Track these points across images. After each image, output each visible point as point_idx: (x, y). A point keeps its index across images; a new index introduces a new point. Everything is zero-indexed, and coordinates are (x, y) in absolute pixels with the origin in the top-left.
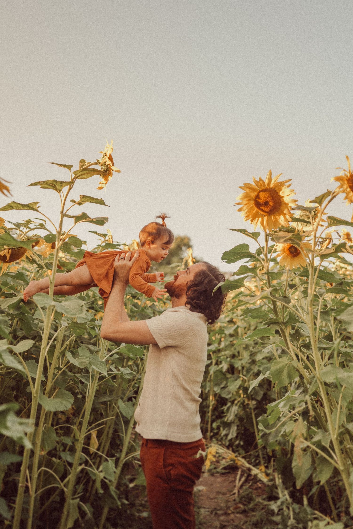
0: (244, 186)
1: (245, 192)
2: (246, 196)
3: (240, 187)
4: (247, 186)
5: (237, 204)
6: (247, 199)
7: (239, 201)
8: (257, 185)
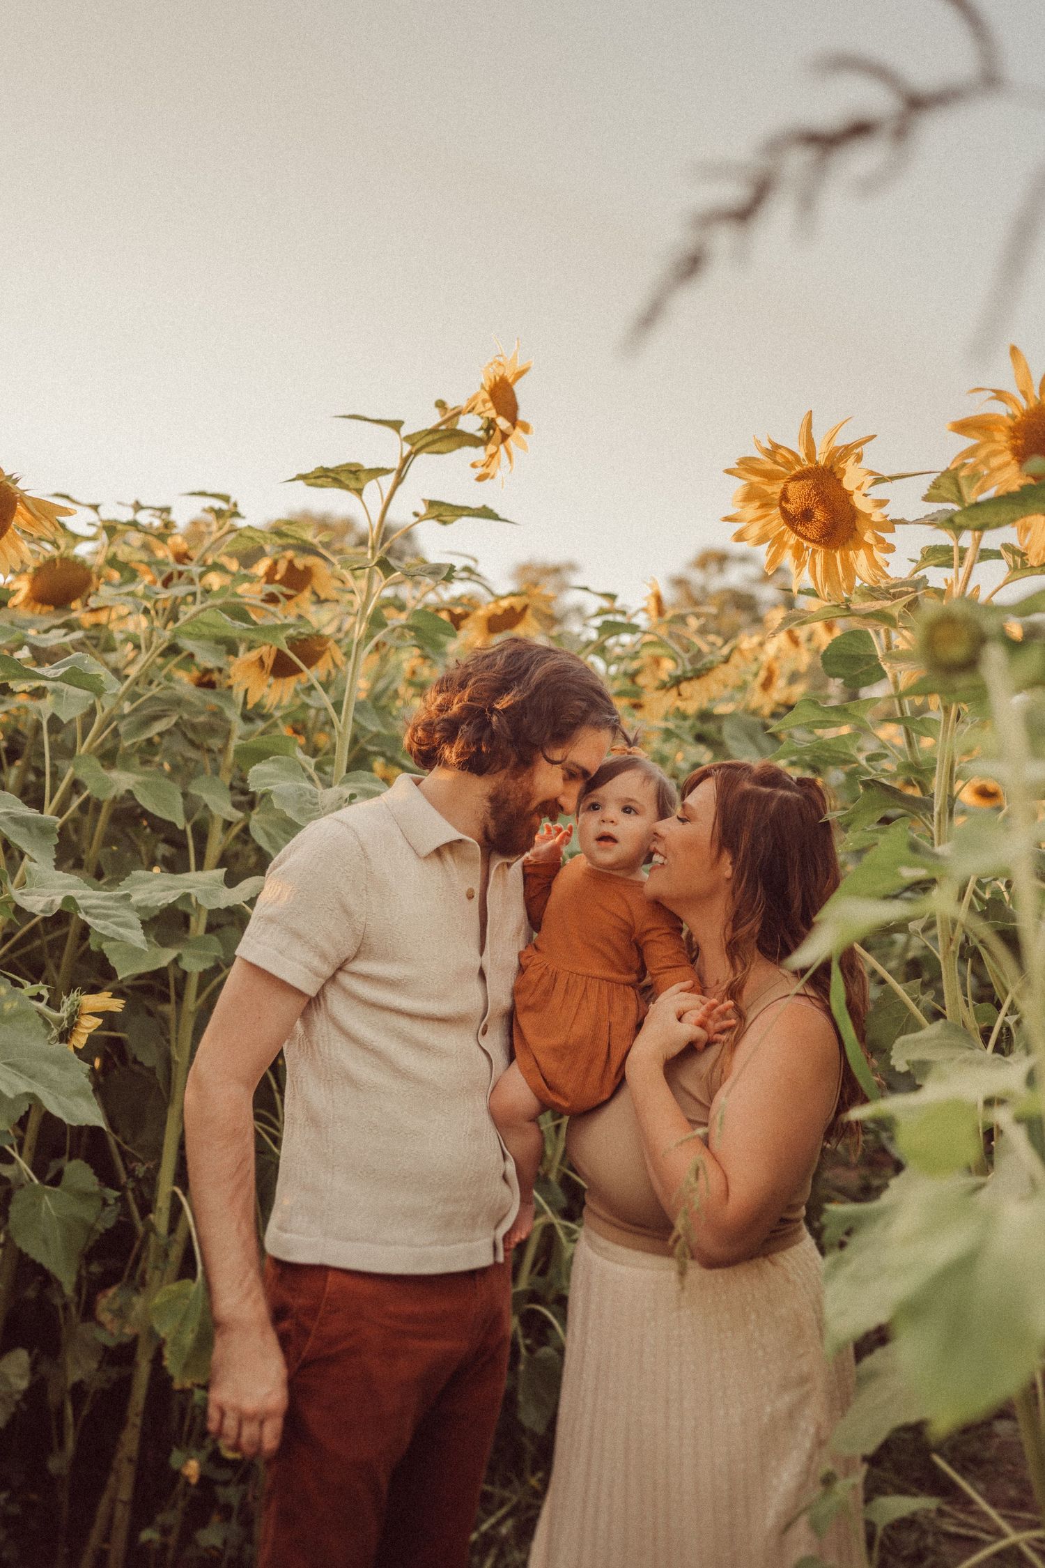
0: (737, 466)
1: (745, 482)
2: (750, 496)
3: (728, 472)
4: (747, 466)
5: (728, 519)
6: (757, 504)
7: (731, 512)
8: (775, 462)
